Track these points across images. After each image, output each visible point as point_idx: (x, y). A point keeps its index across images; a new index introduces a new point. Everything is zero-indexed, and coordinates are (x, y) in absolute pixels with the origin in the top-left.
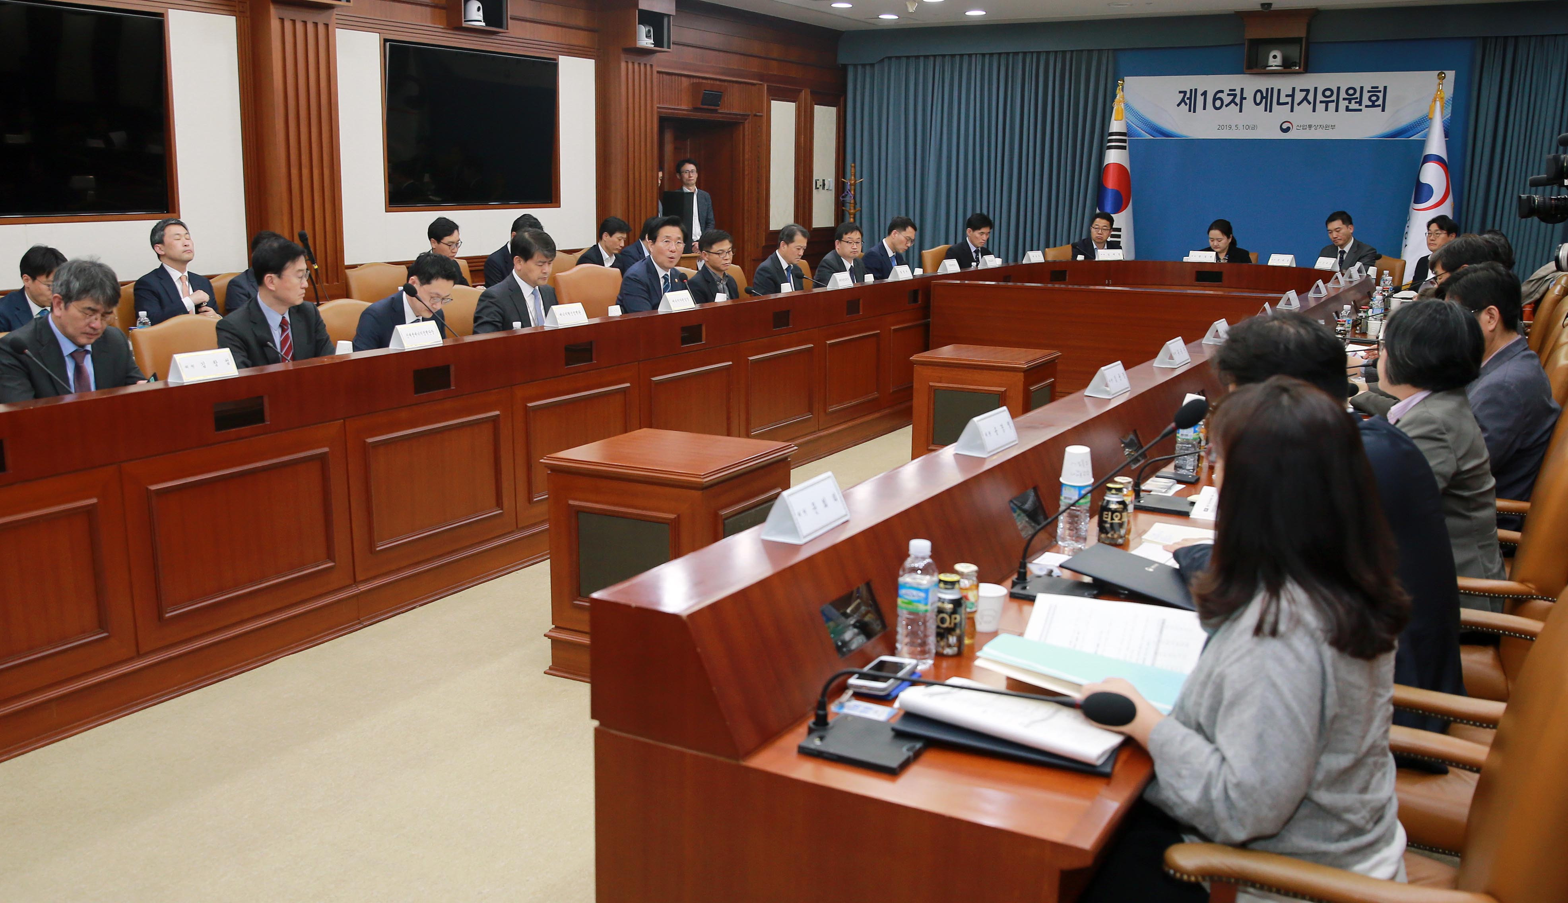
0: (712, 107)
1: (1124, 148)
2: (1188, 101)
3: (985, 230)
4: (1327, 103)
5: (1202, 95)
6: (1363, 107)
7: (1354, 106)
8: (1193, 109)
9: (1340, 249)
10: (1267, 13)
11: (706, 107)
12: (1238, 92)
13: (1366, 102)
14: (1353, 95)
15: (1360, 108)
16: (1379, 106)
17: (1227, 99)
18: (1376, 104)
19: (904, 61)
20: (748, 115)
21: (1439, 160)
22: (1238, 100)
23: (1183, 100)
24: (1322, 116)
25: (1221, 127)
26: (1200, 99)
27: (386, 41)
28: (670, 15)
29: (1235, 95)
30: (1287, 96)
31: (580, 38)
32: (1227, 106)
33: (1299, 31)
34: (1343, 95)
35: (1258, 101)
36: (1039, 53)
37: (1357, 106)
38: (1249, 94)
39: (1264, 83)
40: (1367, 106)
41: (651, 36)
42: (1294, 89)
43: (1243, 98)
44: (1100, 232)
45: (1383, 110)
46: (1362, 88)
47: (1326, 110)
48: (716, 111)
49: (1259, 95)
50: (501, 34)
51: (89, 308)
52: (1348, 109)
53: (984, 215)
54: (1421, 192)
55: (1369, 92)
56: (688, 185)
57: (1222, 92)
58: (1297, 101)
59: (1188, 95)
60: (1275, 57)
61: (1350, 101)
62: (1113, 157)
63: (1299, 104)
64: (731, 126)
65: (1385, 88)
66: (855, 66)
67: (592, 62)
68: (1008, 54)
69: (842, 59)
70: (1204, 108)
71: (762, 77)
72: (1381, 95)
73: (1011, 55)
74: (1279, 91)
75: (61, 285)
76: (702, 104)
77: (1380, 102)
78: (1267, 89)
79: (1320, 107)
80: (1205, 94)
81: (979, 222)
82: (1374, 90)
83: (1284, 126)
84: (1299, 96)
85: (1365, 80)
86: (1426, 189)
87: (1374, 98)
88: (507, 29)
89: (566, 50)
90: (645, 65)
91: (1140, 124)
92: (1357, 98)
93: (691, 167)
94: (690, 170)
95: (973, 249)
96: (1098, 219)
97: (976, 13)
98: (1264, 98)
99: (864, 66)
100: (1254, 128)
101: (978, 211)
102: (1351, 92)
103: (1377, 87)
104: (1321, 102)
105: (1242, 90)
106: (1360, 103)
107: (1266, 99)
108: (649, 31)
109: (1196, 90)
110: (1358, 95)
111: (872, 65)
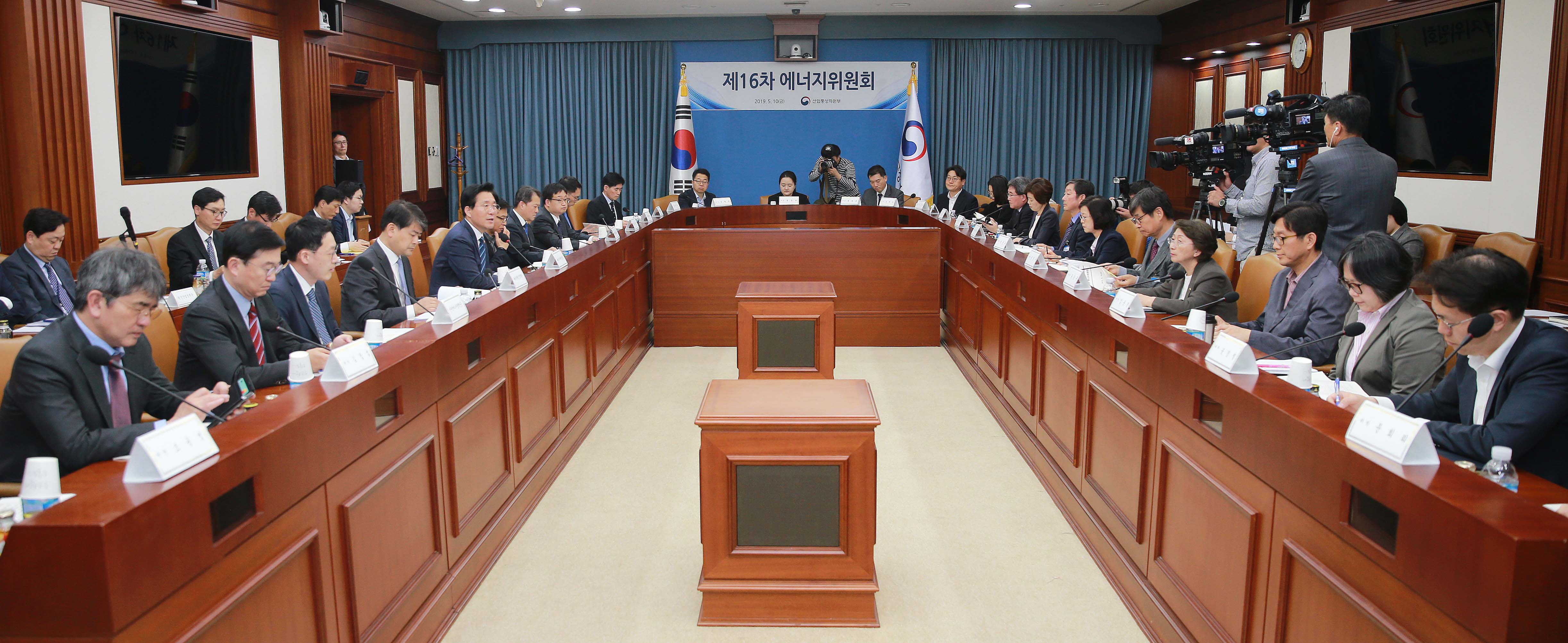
0: (360, 85)
1: (689, 118)
2: (731, 82)
3: (619, 186)
4: (833, 83)
5: (741, 77)
6: (858, 87)
7: (852, 86)
8: (735, 87)
9: (878, 193)
10: (796, 17)
11: (357, 84)
12: (768, 75)
13: (860, 83)
14: (851, 78)
15: (856, 87)
16: (870, 86)
17: (761, 80)
18: (867, 84)
19: (497, 47)
20: (384, 92)
21: (918, 125)
22: (768, 81)
23: (727, 81)
24: (831, 93)
25: (757, 101)
26: (740, 80)
27: (116, 14)
28: (341, 2)
29: (766, 77)
30: (804, 78)
31: (264, 21)
32: (761, 85)
33: (813, 30)
34: (844, 78)
35: (784, 82)
36: (611, 43)
37: (854, 86)
38: (776, 77)
39: (787, 68)
40: (861, 86)
41: (326, 21)
42: (809, 73)
43: (772, 80)
44: (702, 184)
45: (873, 89)
46: (857, 73)
47: (833, 88)
48: (362, 88)
49: (784, 77)
50: (207, 14)
51: (141, 303)
52: (848, 88)
53: (616, 174)
54: (907, 148)
55: (862, 75)
56: (340, 154)
57: (757, 74)
58: (812, 82)
59: (731, 77)
60: (796, 49)
61: (849, 82)
62: (682, 125)
63: (813, 84)
64: (370, 100)
65: (873, 73)
66: (453, 51)
67: (275, 43)
68: (586, 43)
69: (442, 44)
70: (744, 87)
71: (390, 59)
72: (870, 78)
73: (589, 44)
74: (798, 74)
75: (104, 279)
76: (355, 82)
77: (870, 83)
78: (790, 73)
79: (830, 86)
80: (743, 76)
81: (613, 179)
82: (865, 74)
83: (804, 101)
84: (813, 78)
85: (859, 67)
86: (910, 145)
87: (866, 80)
88: (216, 9)
89: (258, 31)
90: (316, 45)
91: (696, 99)
92: (854, 80)
93: (341, 138)
94: (342, 141)
95: (609, 202)
96: (698, 174)
97: (573, 10)
98: (788, 79)
99: (461, 51)
100: (782, 101)
101: (611, 171)
102: (849, 75)
103: (867, 73)
104: (829, 83)
105: (771, 73)
106: (856, 84)
107: (789, 80)
108: (326, 15)
109: (737, 73)
110: (854, 78)
111: (469, 51)
